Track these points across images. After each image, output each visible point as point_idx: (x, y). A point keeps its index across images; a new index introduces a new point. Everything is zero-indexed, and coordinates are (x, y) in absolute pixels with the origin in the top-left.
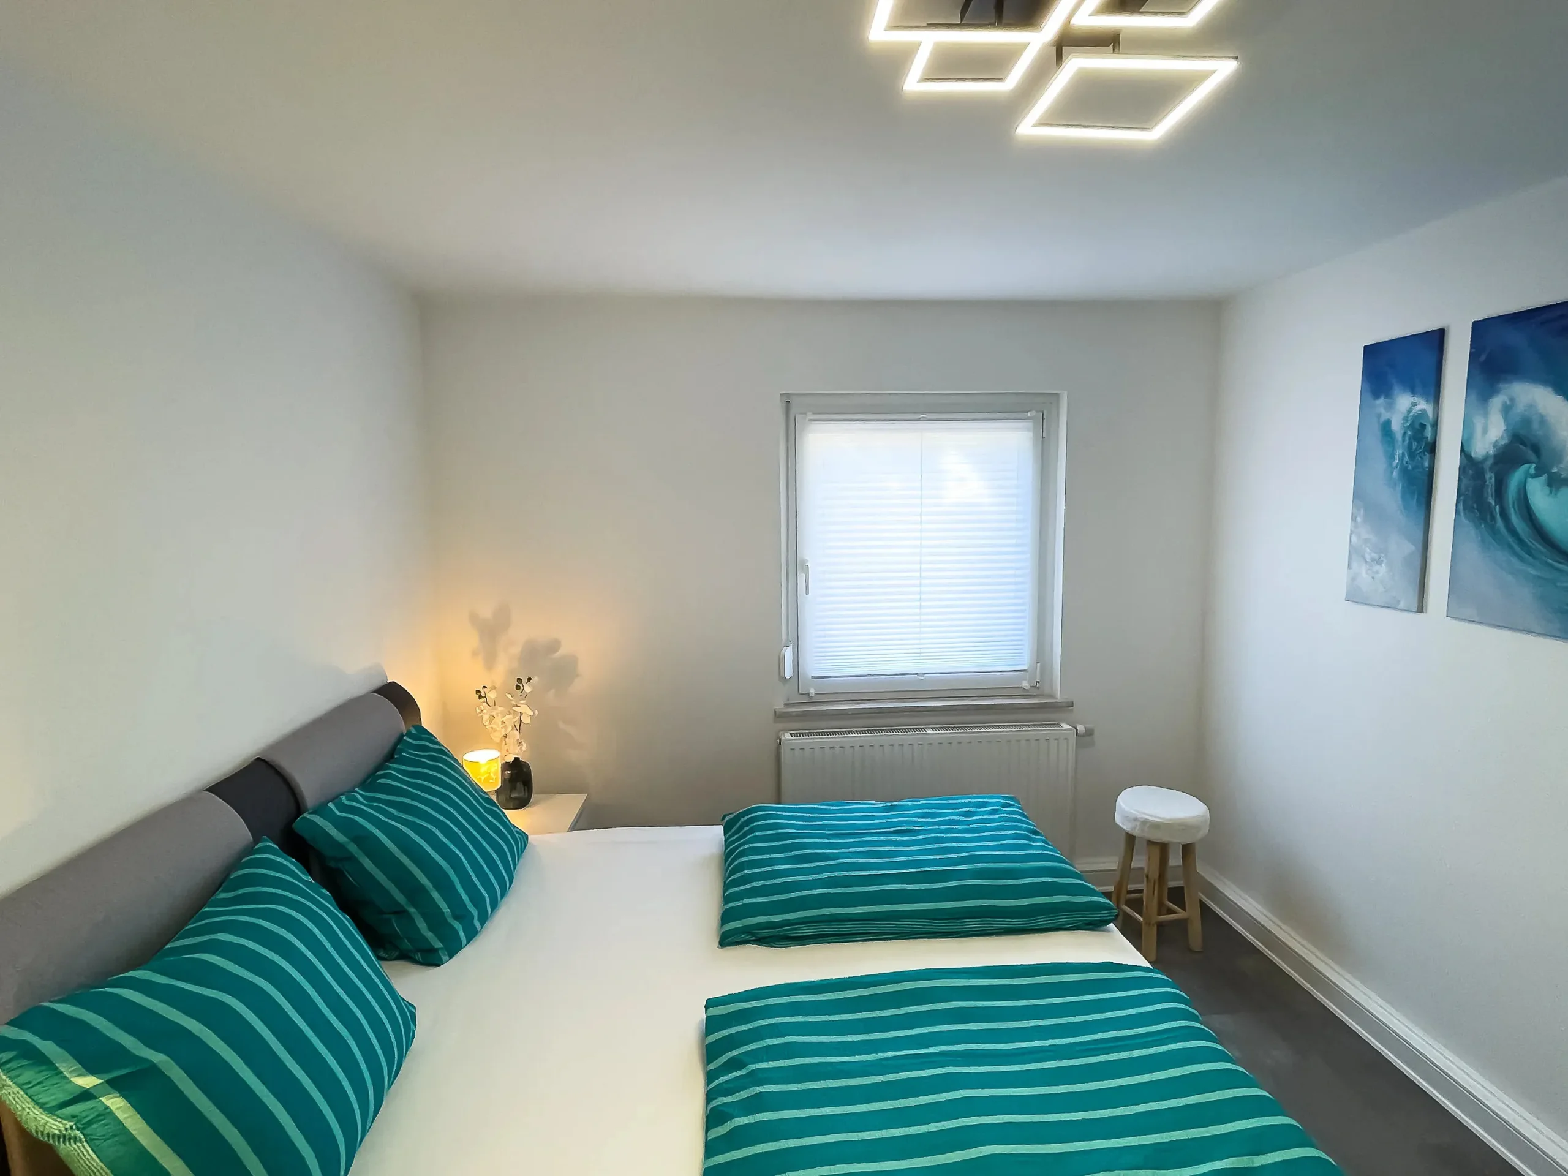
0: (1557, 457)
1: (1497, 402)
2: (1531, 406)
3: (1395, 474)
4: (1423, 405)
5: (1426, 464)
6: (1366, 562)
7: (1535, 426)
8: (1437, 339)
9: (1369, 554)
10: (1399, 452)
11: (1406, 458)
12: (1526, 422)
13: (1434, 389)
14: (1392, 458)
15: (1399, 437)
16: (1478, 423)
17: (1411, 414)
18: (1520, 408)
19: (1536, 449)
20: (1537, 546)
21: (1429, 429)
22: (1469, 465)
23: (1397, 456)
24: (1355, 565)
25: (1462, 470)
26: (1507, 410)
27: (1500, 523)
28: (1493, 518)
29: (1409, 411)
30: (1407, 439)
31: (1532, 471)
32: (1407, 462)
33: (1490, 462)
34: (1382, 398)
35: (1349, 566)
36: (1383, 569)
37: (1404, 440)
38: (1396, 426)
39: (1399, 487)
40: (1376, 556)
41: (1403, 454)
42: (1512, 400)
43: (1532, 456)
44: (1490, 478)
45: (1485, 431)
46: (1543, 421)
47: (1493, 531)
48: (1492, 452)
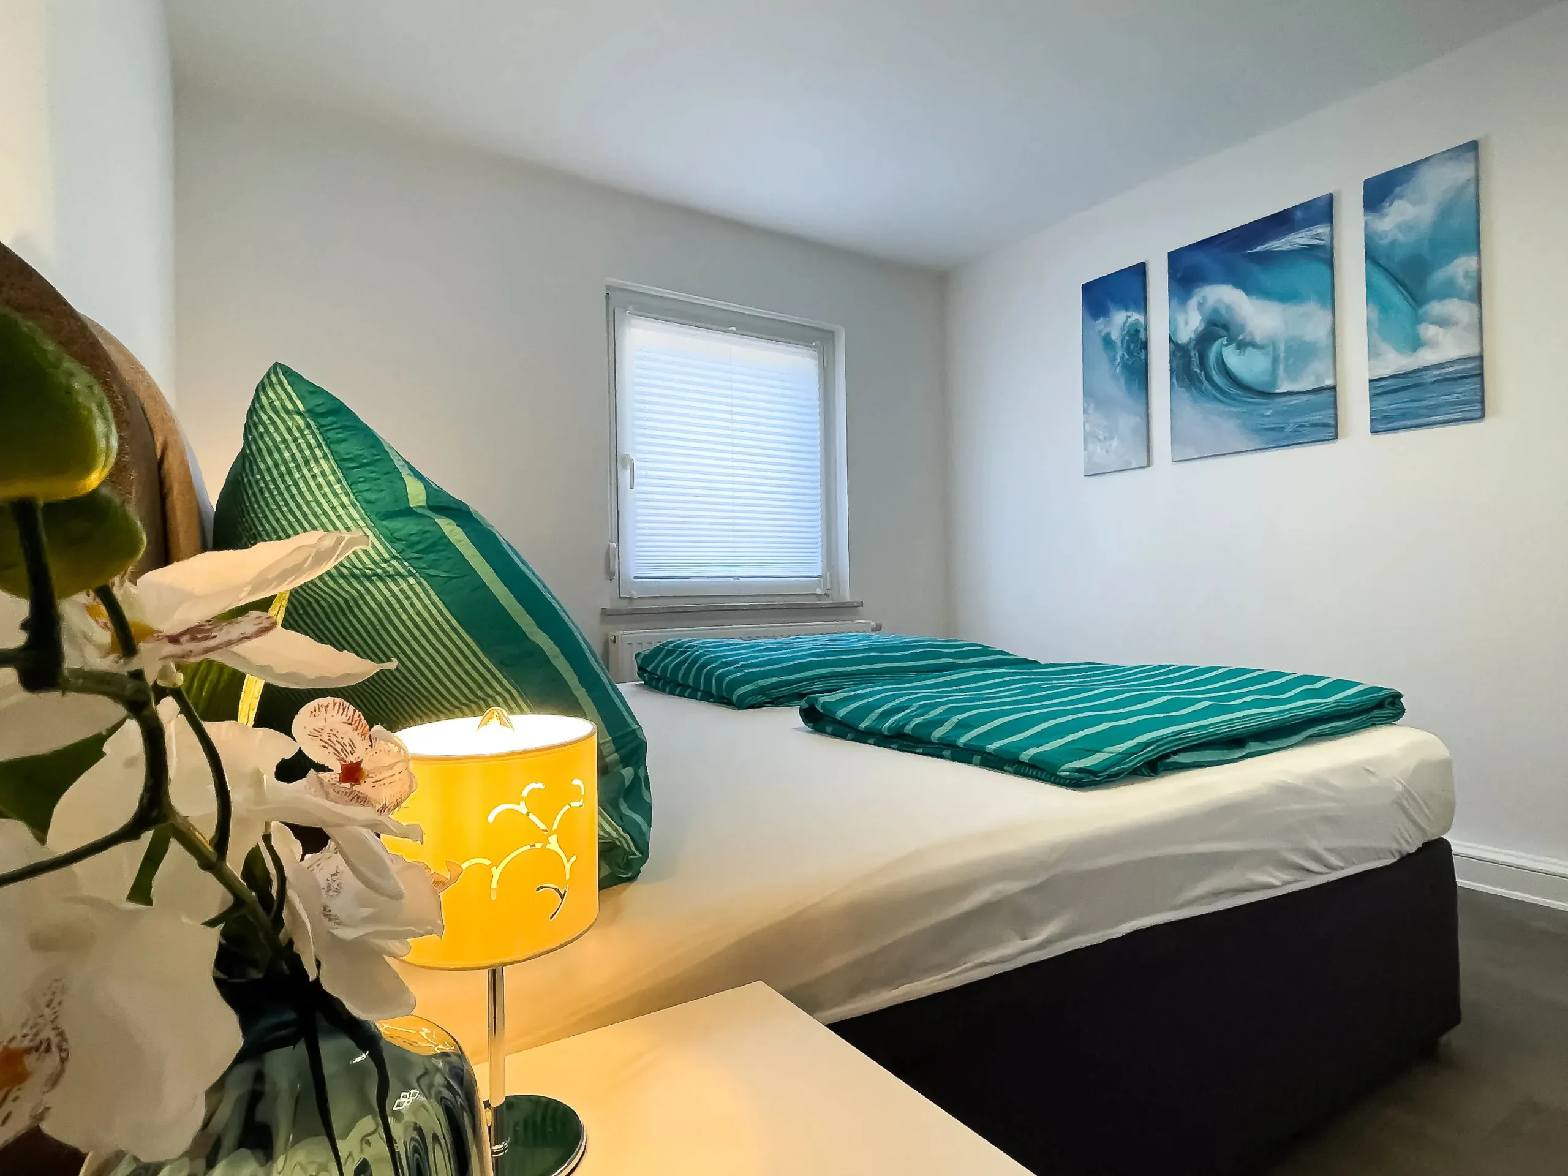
0: (1242, 328)
1: (1193, 302)
2: (1219, 300)
3: (1118, 370)
4: (1136, 316)
5: (1143, 357)
6: (1100, 441)
7: (1223, 311)
8: (1140, 270)
9: (1101, 435)
10: (1120, 353)
11: (1127, 357)
12: (1216, 311)
13: (1141, 303)
14: (1115, 359)
15: (1119, 343)
16: (1180, 318)
17: (1127, 325)
18: (1211, 302)
19: (1225, 327)
20: (1234, 391)
21: (1142, 332)
22: (1177, 350)
23: (1118, 357)
24: (1090, 446)
25: (1172, 354)
26: (1201, 305)
27: (1206, 383)
28: (1201, 382)
29: (1125, 323)
30: (1125, 342)
31: (1225, 342)
32: (1127, 359)
33: (1193, 343)
34: (1102, 319)
35: (1085, 449)
36: (1115, 442)
37: (1122, 344)
38: (1116, 335)
39: (1122, 380)
40: (1107, 434)
41: (1123, 354)
42: (1204, 298)
43: (1222, 332)
44: (1194, 354)
45: (1187, 323)
46: (1228, 308)
47: (1201, 391)
48: (1193, 336)
